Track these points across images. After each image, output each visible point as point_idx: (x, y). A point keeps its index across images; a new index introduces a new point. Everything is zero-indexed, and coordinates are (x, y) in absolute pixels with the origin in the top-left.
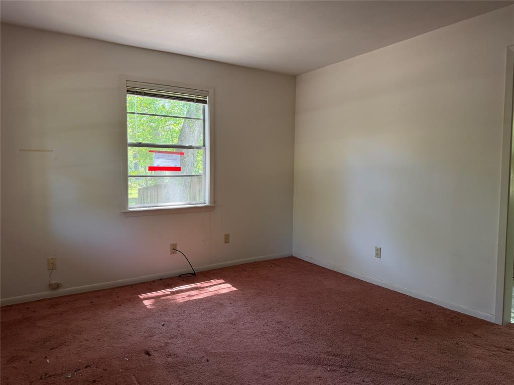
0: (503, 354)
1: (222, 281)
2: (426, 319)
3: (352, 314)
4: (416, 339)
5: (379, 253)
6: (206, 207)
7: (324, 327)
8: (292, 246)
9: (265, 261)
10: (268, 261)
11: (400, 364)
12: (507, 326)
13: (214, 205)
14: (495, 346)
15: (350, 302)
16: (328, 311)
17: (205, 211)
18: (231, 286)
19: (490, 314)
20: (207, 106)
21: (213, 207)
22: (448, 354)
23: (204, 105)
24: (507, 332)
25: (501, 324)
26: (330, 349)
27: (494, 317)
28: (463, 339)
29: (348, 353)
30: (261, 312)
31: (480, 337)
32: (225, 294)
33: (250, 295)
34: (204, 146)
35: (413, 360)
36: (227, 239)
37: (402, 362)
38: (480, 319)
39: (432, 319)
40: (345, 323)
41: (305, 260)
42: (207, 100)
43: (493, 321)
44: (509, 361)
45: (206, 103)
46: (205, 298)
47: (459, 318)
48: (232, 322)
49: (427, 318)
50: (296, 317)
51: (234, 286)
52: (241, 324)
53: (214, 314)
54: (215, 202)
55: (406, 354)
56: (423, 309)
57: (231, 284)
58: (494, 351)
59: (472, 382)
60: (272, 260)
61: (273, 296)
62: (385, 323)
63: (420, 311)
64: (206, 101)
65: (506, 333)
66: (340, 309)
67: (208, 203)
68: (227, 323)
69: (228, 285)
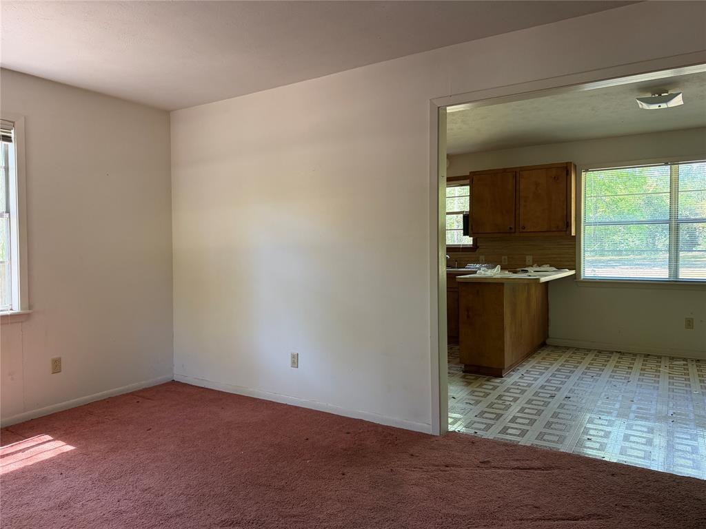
0: (442, 473)
1: (48, 437)
2: (355, 443)
3: (260, 455)
4: (344, 474)
5: (296, 361)
6: (12, 316)
7: (217, 483)
8: (173, 365)
9: (128, 394)
10: (132, 394)
11: (322, 516)
12: (445, 437)
13: (31, 311)
14: (434, 465)
15: (257, 438)
16: (225, 457)
17: (11, 323)
18: (64, 443)
19: (425, 425)
20: (12, 147)
21: (28, 315)
22: (381, 487)
23: (6, 143)
24: (445, 443)
25: (439, 435)
26: (226, 516)
27: (431, 426)
28: (399, 462)
29: (252, 517)
30: (116, 478)
31: (417, 456)
32: (51, 460)
33: (97, 454)
34: (8, 211)
35: (339, 505)
36: (57, 366)
37: (325, 513)
38: (417, 432)
39: (363, 442)
40: (250, 469)
41: (193, 384)
42: (12, 135)
43: (430, 432)
44: (449, 480)
45: (11, 141)
46: (12, 472)
47: (393, 435)
48: (60, 507)
49: (357, 442)
50: (174, 476)
51: (69, 443)
52: (79, 505)
53: (26, 498)
54: (30, 307)
55: (330, 498)
56: (351, 431)
57: (64, 441)
58: (432, 472)
59: (410, 519)
60: (140, 391)
61: (138, 449)
62: (304, 460)
63: (348, 433)
64: (10, 137)
65: (445, 445)
66: (242, 450)
67: (17, 309)
68: (51, 509)
69: (59, 443)
